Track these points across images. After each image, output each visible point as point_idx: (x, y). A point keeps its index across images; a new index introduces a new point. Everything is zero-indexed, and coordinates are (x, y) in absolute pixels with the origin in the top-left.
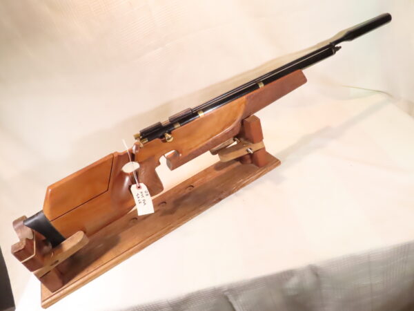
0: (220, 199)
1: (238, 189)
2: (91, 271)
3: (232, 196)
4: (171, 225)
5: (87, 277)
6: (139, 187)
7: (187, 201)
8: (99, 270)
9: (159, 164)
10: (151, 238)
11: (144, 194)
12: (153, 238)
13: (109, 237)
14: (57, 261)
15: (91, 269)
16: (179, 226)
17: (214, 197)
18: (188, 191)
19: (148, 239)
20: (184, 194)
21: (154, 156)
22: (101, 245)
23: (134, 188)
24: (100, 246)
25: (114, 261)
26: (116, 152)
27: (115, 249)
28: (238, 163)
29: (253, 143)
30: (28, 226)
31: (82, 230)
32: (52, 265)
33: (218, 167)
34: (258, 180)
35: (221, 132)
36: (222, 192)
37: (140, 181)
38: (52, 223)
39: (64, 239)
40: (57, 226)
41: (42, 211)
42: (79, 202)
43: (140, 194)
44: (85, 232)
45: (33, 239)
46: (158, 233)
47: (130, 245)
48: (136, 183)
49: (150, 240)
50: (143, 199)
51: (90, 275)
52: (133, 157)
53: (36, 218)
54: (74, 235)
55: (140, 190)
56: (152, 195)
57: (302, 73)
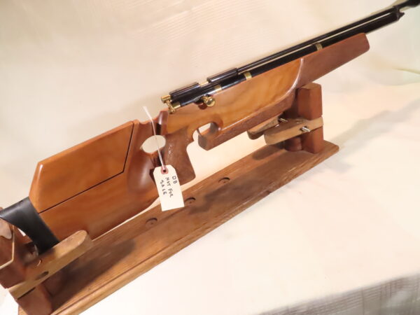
0: (269, 192)
1: (290, 180)
2: (95, 289)
3: (283, 188)
4: (206, 225)
5: (88, 299)
6: (165, 171)
7: (223, 194)
8: (106, 287)
9: (192, 140)
10: (179, 242)
11: (171, 181)
12: (182, 243)
13: (117, 243)
14: (47, 273)
15: (94, 286)
16: (216, 227)
17: (261, 189)
18: (221, 184)
19: (176, 244)
20: (217, 188)
21: (187, 127)
22: (109, 254)
23: (157, 171)
24: (107, 255)
25: (128, 274)
26: (136, 120)
27: (129, 258)
28: (284, 151)
29: (310, 118)
30: (6, 219)
31: (83, 229)
32: (38, 278)
33: (258, 155)
34: (313, 169)
35: (271, 102)
36: (271, 183)
37: (167, 161)
38: (41, 216)
39: (57, 242)
40: (48, 221)
41: (28, 198)
42: (82, 186)
43: (166, 181)
44: (88, 232)
45: (12, 239)
46: (189, 236)
47: (150, 251)
48: (160, 165)
49: (179, 245)
50: (170, 187)
51: (93, 295)
52: (159, 129)
53: (18, 208)
54: (72, 237)
55: (166, 175)
56: (182, 182)
57: (365, 37)
